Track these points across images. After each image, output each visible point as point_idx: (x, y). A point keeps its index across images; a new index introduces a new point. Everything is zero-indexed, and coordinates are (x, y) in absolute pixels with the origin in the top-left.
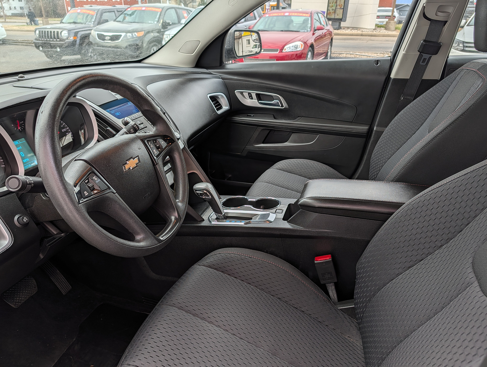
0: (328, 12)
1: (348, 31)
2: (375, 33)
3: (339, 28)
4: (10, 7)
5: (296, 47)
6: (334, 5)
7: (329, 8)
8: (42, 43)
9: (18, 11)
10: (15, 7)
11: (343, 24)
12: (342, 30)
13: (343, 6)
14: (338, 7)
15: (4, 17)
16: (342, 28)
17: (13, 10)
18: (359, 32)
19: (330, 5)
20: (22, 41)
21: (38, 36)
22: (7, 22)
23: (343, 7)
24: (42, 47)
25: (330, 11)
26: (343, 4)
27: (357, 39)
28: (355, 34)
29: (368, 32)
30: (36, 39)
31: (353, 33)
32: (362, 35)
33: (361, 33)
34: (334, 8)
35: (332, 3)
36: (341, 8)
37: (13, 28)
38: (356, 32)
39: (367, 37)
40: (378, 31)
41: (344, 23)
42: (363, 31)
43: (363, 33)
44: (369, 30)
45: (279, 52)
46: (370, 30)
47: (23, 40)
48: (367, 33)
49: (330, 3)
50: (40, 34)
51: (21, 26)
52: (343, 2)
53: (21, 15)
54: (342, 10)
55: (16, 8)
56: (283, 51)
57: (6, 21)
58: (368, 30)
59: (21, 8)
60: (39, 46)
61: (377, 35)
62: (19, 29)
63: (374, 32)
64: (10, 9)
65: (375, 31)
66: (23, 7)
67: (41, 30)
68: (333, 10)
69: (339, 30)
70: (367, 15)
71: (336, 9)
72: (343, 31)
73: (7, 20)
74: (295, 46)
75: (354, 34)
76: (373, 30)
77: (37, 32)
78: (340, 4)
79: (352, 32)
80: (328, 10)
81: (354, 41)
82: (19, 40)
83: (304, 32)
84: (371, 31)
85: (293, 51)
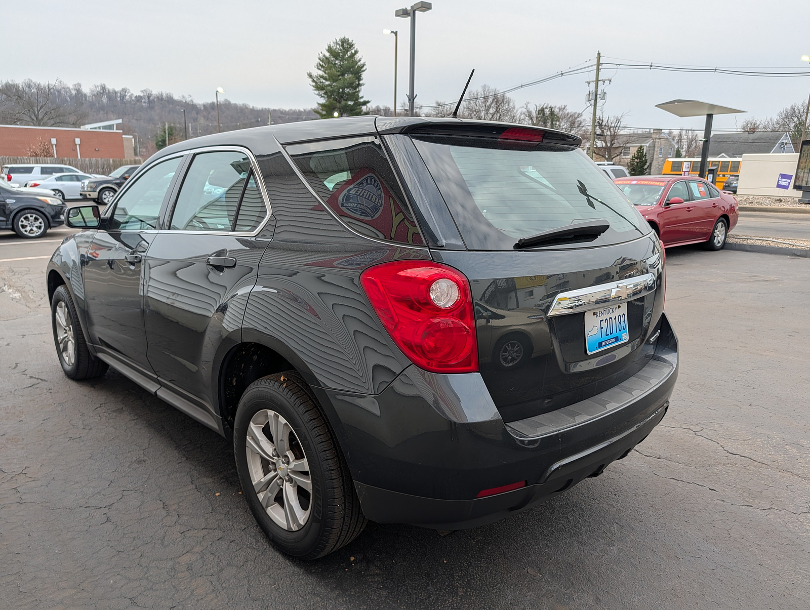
0: (798, 175)
7: (799, 170)
19: (802, 165)
25: (801, 175)
35: (806, 163)
49: (802, 163)
80: (797, 172)
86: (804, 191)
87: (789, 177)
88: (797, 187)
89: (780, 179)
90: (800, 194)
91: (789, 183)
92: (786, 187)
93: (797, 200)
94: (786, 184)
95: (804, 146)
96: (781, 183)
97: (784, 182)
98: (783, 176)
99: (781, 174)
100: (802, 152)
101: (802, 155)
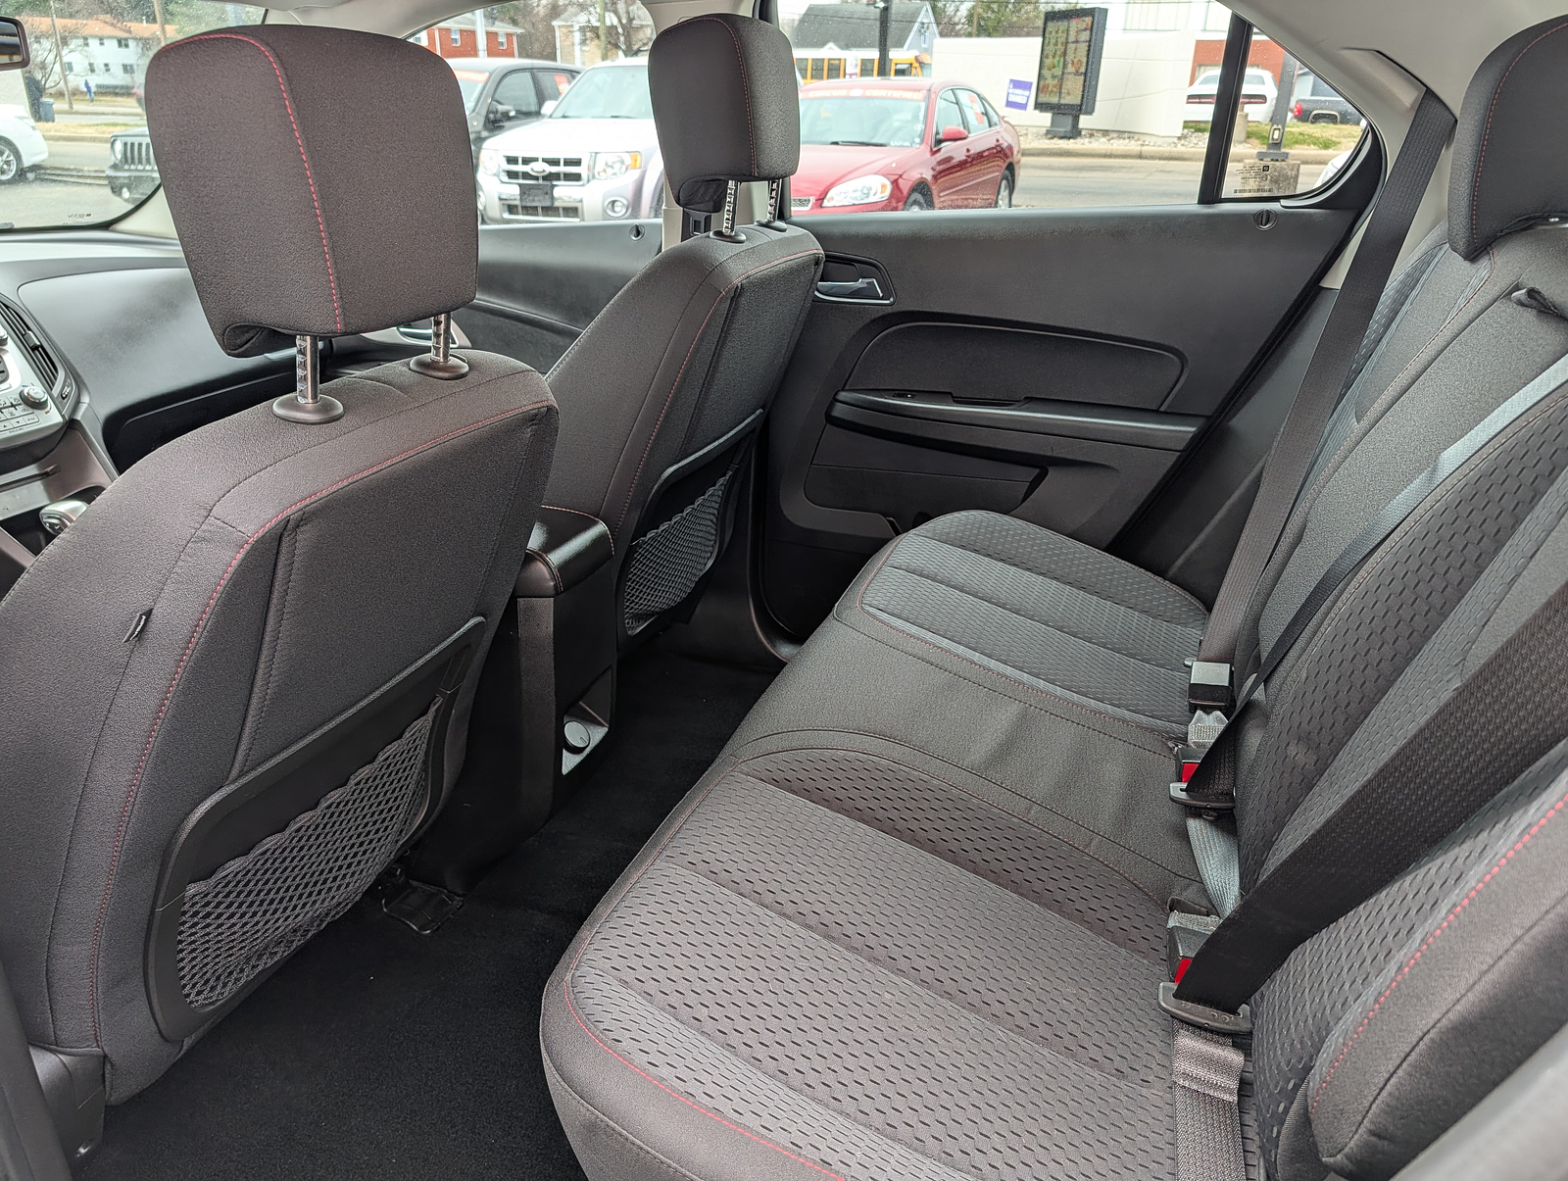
0: (1042, 83)
1: (1100, 144)
2: (1183, 149)
3: (1075, 133)
4: (91, 65)
5: (866, 191)
6: (1059, 62)
7: (1043, 72)
8: (129, 177)
9: (118, 78)
10: (106, 65)
11: (1085, 121)
12: (1082, 141)
13: (1084, 64)
14: (1070, 69)
15: (66, 96)
16: (1083, 133)
17: (99, 75)
18: (1133, 147)
19: (1048, 62)
20: (96, 171)
21: (119, 156)
22: (77, 113)
23: (1083, 70)
24: (129, 189)
25: (1047, 82)
26: (1084, 60)
27: (1121, 168)
28: (1119, 153)
29: (1159, 146)
30: (115, 167)
31: (1112, 150)
32: (1140, 156)
33: (1139, 148)
34: (1058, 72)
35: (1054, 57)
36: (1077, 72)
37: (79, 131)
38: (1122, 147)
39: (1157, 161)
40: (1192, 145)
41: (1090, 117)
42: (1147, 143)
43: (1144, 148)
44: (1164, 140)
45: (812, 208)
46: (1167, 139)
47: (97, 169)
48: (1155, 149)
49: (1047, 57)
50: (125, 151)
51: (106, 125)
52: (1085, 53)
53: (124, 91)
54: (1082, 77)
55: (110, 66)
56: (826, 203)
57: (71, 107)
58: (1160, 141)
59: (127, 69)
60: (121, 188)
61: (1187, 156)
62: (98, 135)
63: (1179, 145)
64: (92, 71)
65: (1183, 142)
66: (131, 66)
67: (130, 140)
68: (1054, 77)
69: (1072, 141)
70: (1159, 92)
71: (1063, 73)
72: (1083, 144)
73: (77, 107)
74: (862, 191)
75: (1114, 152)
76: (1176, 140)
77: (119, 146)
78: (1076, 61)
79: (1110, 147)
80: (1040, 76)
81: (1109, 174)
82: (86, 169)
83: (901, 146)
84: (1169, 144)
85: (854, 205)
86: (1054, 114)
87: (1025, 86)
88: (1040, 106)
89: (1011, 91)
90: (1046, 118)
91: (1028, 97)
92: (1023, 107)
93: (1044, 130)
94: (1022, 100)
95: (1050, 24)
96: (1012, 99)
97: (1019, 96)
98: (1018, 84)
99: (1011, 81)
100: (1047, 35)
101: (1047, 41)
